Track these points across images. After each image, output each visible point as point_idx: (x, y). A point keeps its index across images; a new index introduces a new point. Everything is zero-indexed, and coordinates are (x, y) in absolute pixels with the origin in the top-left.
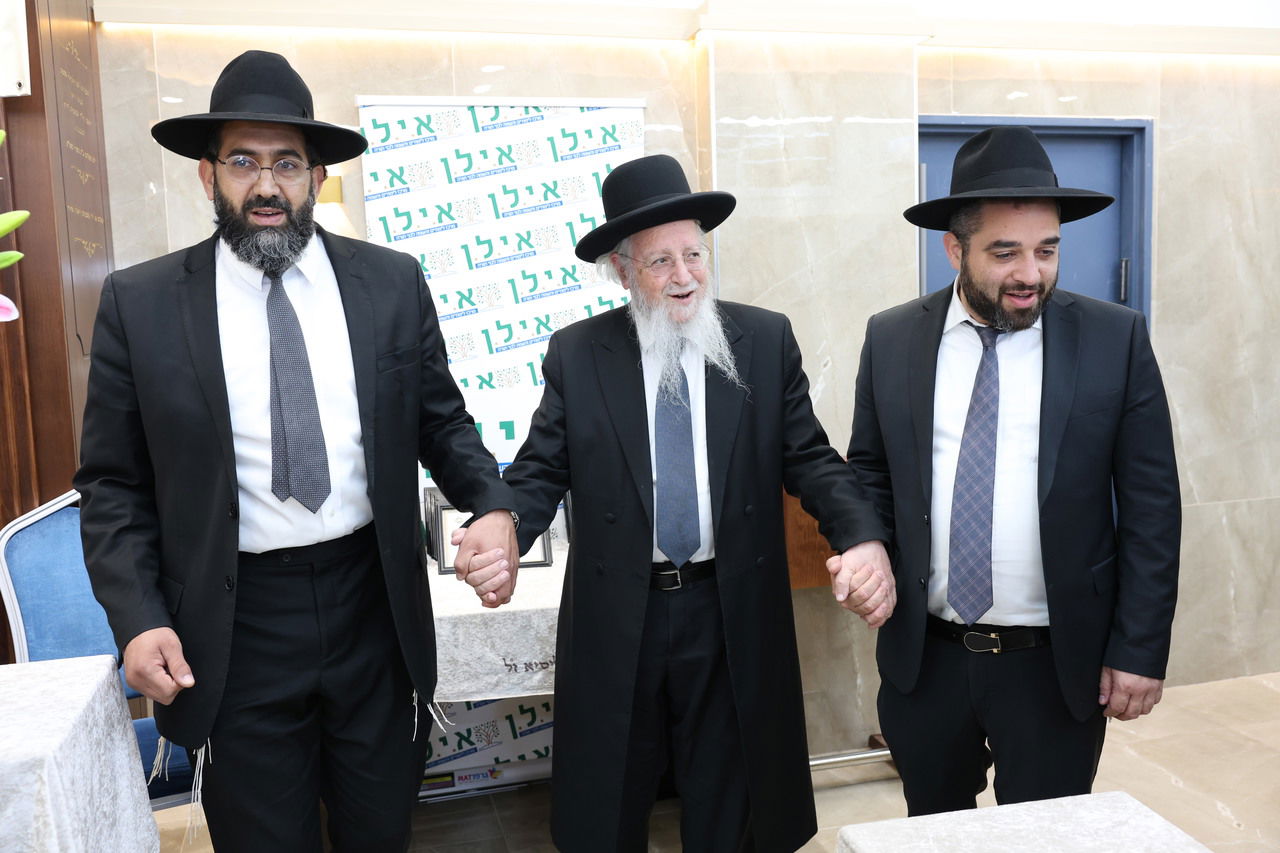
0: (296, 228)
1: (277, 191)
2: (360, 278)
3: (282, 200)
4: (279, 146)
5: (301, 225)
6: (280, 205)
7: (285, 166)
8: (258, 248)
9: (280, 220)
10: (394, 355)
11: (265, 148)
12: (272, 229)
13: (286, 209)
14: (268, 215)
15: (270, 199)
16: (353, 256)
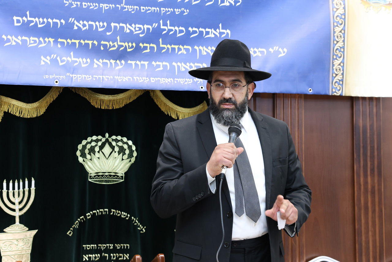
0: (239, 111)
1: (231, 96)
2: (265, 129)
3: (233, 99)
4: (233, 78)
5: (241, 109)
6: (232, 102)
7: (236, 85)
8: (223, 117)
9: (233, 107)
10: (279, 160)
11: (227, 80)
12: (228, 109)
13: (234, 104)
14: (227, 105)
15: (228, 99)
16: (262, 120)
